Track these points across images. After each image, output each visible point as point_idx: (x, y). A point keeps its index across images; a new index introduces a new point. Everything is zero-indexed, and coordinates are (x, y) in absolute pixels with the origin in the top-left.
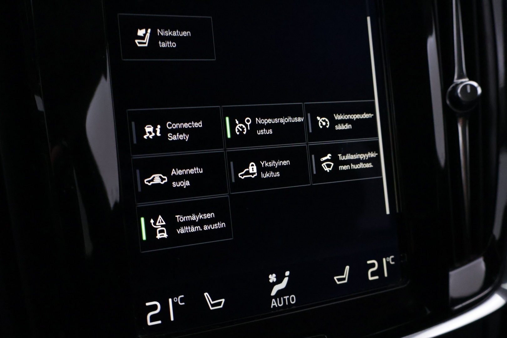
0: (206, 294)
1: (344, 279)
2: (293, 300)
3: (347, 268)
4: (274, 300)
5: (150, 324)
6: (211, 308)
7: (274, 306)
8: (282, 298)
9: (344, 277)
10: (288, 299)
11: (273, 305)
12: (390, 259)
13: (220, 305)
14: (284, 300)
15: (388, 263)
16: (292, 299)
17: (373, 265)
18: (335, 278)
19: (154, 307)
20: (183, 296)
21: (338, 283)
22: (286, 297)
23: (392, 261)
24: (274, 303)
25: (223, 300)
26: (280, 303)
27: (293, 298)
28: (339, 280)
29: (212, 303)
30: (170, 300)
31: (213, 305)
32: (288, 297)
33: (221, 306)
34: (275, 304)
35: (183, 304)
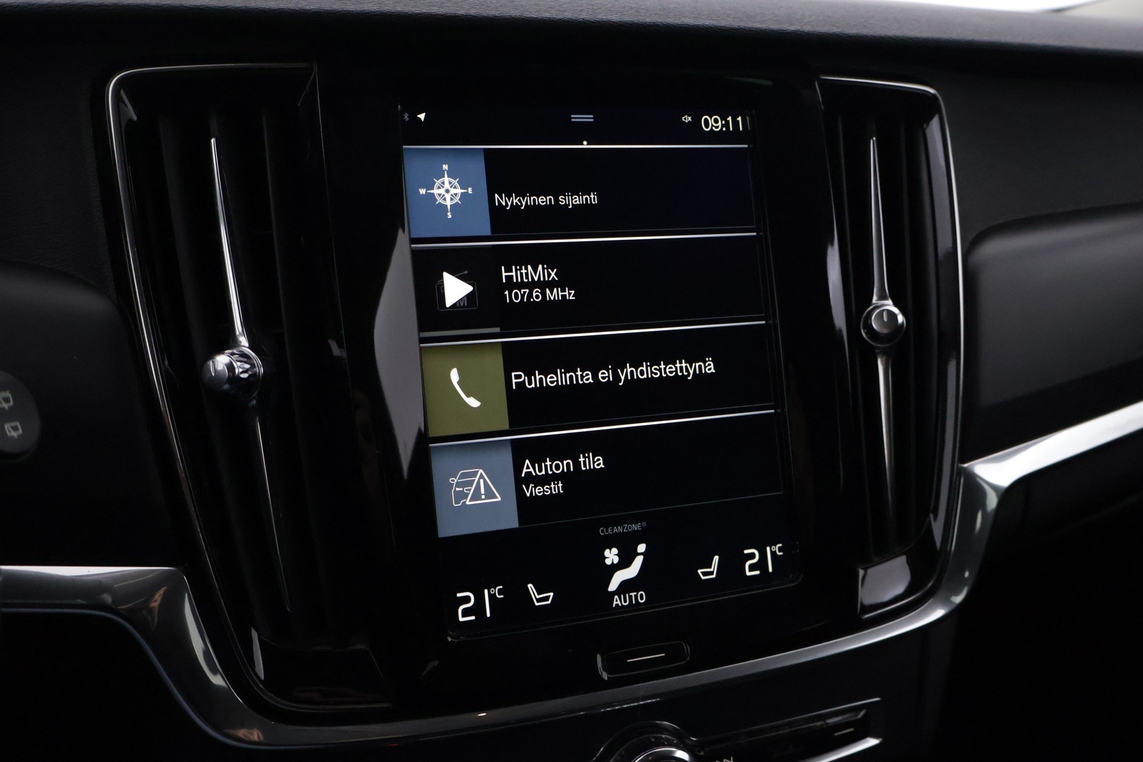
0: (530, 586)
1: (711, 573)
2: (642, 599)
3: (716, 558)
4: (616, 597)
5: (461, 619)
6: (537, 604)
7: (617, 605)
8: (627, 595)
9: (711, 570)
10: (636, 596)
11: (615, 603)
12: (776, 548)
13: (548, 600)
14: (630, 597)
15: (773, 553)
16: (641, 597)
17: (752, 556)
18: (699, 571)
19: (467, 599)
20: (501, 587)
21: (703, 578)
22: (633, 594)
23: (779, 552)
24: (616, 601)
25: (552, 594)
26: (625, 601)
27: (641, 595)
28: (704, 574)
29: (538, 597)
30: (486, 591)
31: (538, 600)
32: (635, 593)
33: (549, 602)
34: (619, 602)
35: (502, 596)
